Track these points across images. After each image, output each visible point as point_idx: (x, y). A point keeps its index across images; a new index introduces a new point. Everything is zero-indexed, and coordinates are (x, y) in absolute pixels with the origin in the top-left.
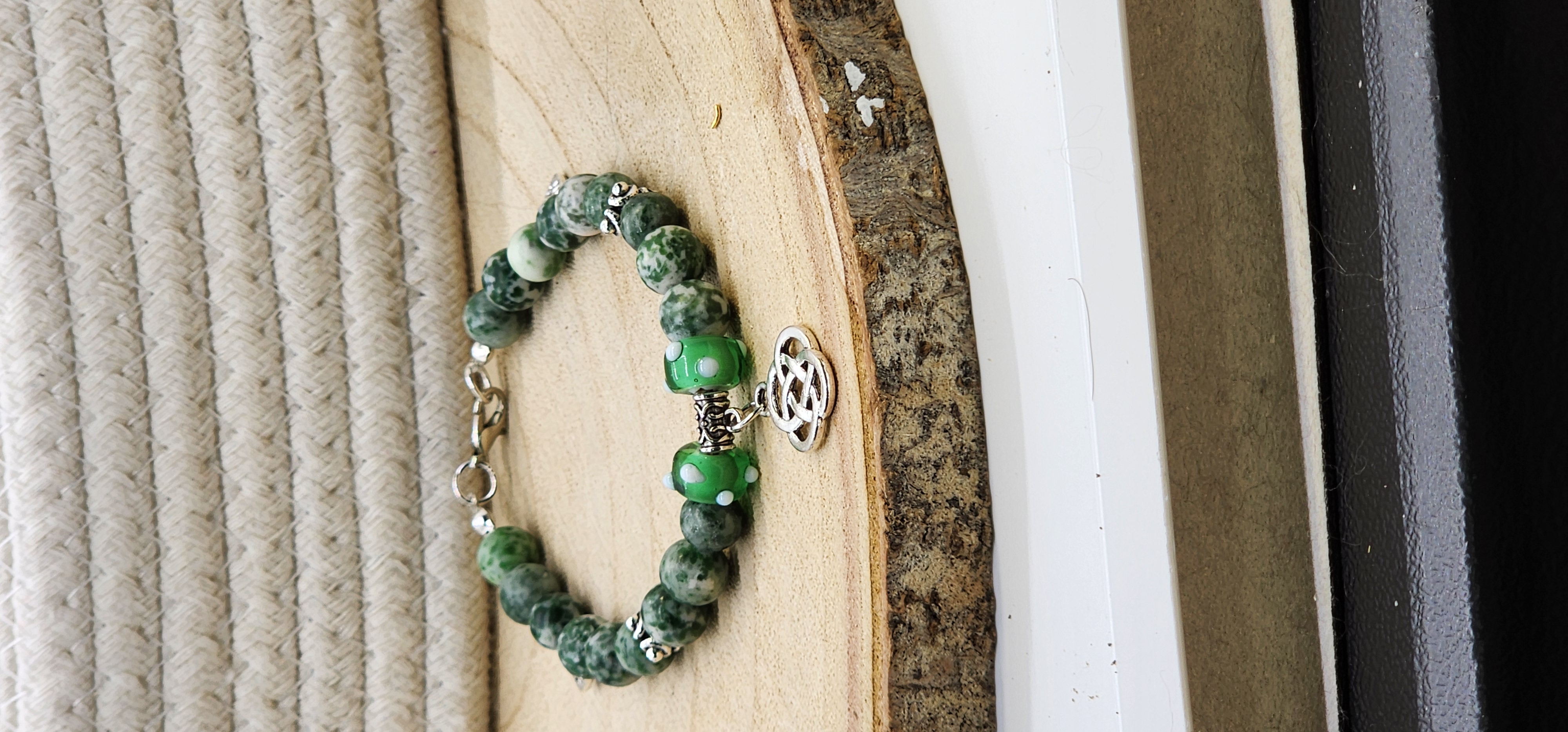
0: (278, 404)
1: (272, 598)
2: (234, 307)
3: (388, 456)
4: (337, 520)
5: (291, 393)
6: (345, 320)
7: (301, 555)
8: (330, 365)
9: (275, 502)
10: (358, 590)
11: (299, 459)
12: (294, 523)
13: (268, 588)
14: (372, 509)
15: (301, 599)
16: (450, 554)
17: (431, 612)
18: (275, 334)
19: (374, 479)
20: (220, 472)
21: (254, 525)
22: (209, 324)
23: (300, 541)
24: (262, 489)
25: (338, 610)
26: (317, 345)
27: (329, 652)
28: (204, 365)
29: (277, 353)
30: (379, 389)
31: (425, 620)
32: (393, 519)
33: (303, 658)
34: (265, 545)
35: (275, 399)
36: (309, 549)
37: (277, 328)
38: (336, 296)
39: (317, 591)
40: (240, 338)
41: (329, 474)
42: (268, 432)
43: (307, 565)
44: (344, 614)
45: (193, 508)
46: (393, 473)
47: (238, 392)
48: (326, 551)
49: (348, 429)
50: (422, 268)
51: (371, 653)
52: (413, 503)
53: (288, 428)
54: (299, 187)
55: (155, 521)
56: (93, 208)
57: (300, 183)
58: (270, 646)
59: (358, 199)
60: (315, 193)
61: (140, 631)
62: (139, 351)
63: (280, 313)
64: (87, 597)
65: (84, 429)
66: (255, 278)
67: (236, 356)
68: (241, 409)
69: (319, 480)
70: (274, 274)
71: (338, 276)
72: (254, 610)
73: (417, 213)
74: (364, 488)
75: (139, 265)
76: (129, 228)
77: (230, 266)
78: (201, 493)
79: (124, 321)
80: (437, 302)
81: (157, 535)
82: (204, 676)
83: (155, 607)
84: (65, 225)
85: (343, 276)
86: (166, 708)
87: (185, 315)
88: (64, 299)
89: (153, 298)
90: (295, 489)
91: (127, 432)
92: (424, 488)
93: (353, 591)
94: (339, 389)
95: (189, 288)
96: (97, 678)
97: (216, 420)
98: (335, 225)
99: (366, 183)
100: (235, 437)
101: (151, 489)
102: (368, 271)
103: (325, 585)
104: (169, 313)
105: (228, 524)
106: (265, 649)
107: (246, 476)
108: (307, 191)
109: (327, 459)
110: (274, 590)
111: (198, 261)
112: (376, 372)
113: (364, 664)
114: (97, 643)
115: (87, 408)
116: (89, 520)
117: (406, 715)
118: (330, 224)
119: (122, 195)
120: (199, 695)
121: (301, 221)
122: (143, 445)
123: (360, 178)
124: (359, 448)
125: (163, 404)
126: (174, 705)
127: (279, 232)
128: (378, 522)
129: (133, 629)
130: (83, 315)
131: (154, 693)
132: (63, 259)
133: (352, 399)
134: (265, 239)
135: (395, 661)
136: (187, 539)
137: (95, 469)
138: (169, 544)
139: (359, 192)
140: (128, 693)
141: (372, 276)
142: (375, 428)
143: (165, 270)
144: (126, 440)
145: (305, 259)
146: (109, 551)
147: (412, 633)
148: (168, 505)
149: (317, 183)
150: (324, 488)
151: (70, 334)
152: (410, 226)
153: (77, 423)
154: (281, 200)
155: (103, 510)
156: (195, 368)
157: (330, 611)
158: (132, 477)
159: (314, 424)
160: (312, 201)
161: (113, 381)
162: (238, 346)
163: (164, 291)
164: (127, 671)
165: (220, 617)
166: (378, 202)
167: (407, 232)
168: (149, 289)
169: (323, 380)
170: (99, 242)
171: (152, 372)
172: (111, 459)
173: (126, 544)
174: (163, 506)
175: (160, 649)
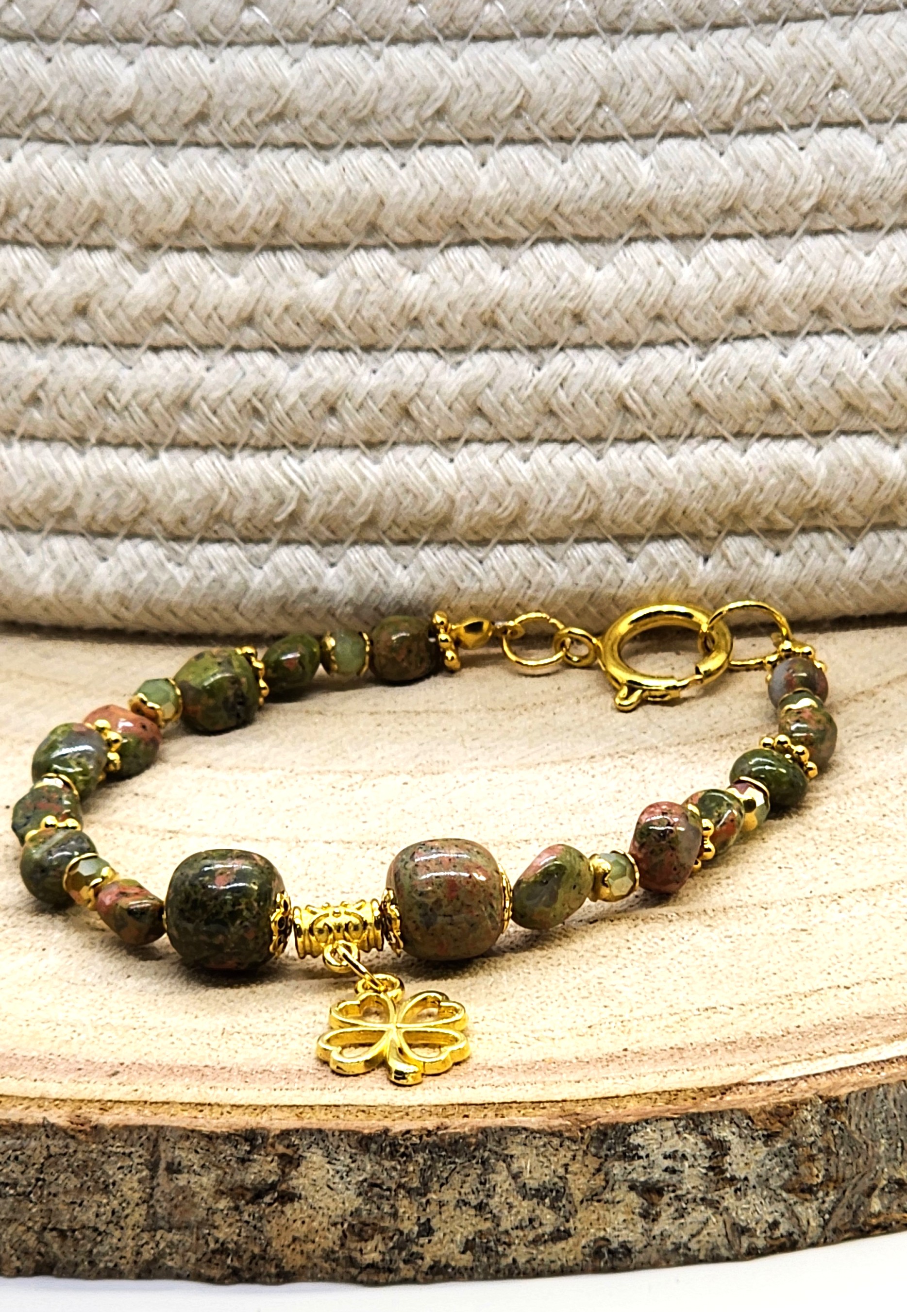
0: (545, 336)
1: (245, 315)
2: (698, 276)
3: (458, 497)
4: (361, 418)
5: (562, 355)
6: (671, 442)
7: (309, 360)
8: (604, 418)
9: (393, 325)
10: (252, 442)
11: (459, 363)
12: (359, 351)
13: (260, 308)
14: (376, 469)
15: (241, 357)
16: (304, 584)
17: (214, 550)
18: (653, 336)
19: (423, 476)
20: (442, 245)
21: (359, 292)
22: (672, 238)
23: (331, 359)
24: (414, 305)
25: (221, 411)
26: (633, 400)
27: (158, 396)
28: (608, 229)
29: (624, 339)
30: (562, 491)
31: (202, 541)
32: (360, 502)
33: (151, 355)
34: (329, 307)
35: (554, 334)
36: (318, 374)
37: (662, 340)
38: (708, 430)
39: (253, 381)
40: (649, 284)
41: (433, 408)
42: (503, 319)
43: (293, 368)
44: (215, 420)
45: (387, 202)
46: (430, 506)
47: (564, 277)
48: (314, 399)
49: (503, 440)
50: (747, 560)
51: (155, 457)
52: (384, 532)
53: (507, 349)
54: (879, 383)
55: (370, 144)
56: (858, 71)
57: (884, 384)
58: (170, 308)
59: (857, 471)
60: (869, 407)
61: (202, 117)
62: (634, 132)
63: (686, 344)
64: (256, 37)
65: (518, 44)
66: (741, 311)
67: (621, 276)
68: (539, 281)
69: (425, 391)
70: (745, 338)
71: (738, 435)
72: (227, 287)
73: (831, 557)
74: (408, 459)
75: (768, 137)
76: (825, 124)
77: (761, 274)
78: (411, 215)
79: (681, 112)
80: (693, 583)
81: (349, 146)
82: (128, 208)
83: (238, 139)
84: (833, 28)
85: (739, 443)
86: (82, 148)
87: (687, 204)
88: (719, 21)
89: (716, 155)
90: (412, 355)
91: (509, 110)
92: (405, 551)
93: (252, 435)
94: (565, 430)
95: (729, 212)
96: (131, 47)
97: (524, 241)
98: (816, 434)
99: (881, 482)
100: (497, 267)
101: (420, 140)
102: (745, 482)
103: (259, 394)
104: (692, 179)
105: (362, 252)
106: (167, 300)
107: (434, 282)
108: (872, 395)
109: (457, 406)
110: (258, 319)
111: (770, 227)
112: (588, 485)
113: (137, 446)
114: (185, 50)
115: (549, 50)
116: (376, 46)
117: (57, 506)
118: (821, 426)
119: (876, 116)
120: (99, 199)
121: (826, 383)
122: (488, 132)
123: (889, 475)
124: (472, 455)
125: (550, 165)
126: (86, 160)
127: (811, 350)
128: (358, 480)
129: (205, 105)
130: (692, 48)
131: (107, 132)
132: (780, 23)
133: (549, 447)
134: (801, 328)
135: (140, 493)
136: (342, 190)
137: (454, 58)
138: (334, 163)
139: (867, 473)
140: (108, 94)
141: (737, 487)
142: (503, 481)
143: (758, 177)
144: (497, 107)
145: (767, 388)
146: (327, 75)
147: (183, 522)
148: (395, 166)
149: (884, 411)
150: (411, 400)
151: (665, 29)
152: (812, 546)
153: (526, 34)
154: (860, 353)
155: (390, 67)
156: (603, 213)
157: (222, 400)
158: (440, 114)
159: (512, 389)
160: (855, 402)
161: (589, 91)
162: (636, 280)
163: (726, 174)
164: (140, 93)
165: (218, 236)
166: (851, 499)
167: (804, 541)
168: (730, 151)
169: (579, 407)
170: (805, 79)
171: (600, 148)
172: (467, 83)
173: (336, 100)
174: (393, 157)
175: (173, 143)
